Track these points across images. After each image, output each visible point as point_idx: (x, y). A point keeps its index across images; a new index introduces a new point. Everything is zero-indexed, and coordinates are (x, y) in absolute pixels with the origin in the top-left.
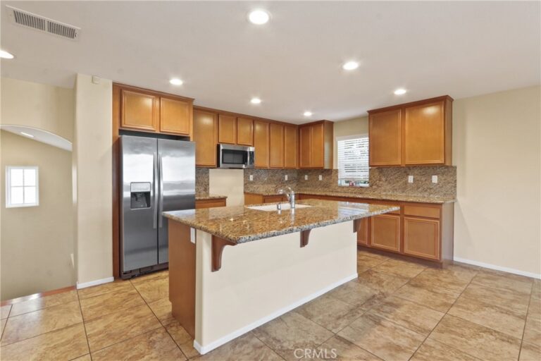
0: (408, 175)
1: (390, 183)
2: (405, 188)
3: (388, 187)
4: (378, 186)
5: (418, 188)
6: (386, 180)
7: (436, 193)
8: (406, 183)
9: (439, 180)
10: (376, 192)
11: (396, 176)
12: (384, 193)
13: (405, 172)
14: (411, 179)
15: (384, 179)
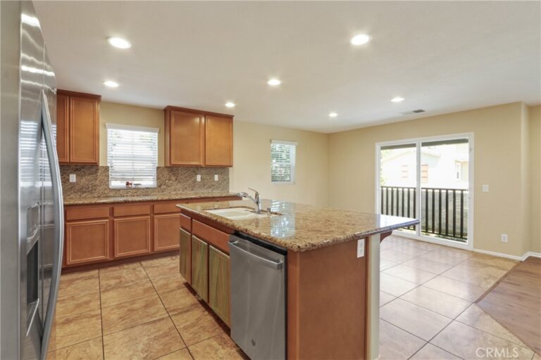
0: (197, 174)
1: (179, 182)
2: (194, 187)
3: (179, 186)
4: (168, 186)
5: (205, 185)
6: (176, 180)
7: (218, 188)
8: (195, 181)
9: (219, 178)
10: (165, 192)
11: (186, 175)
12: (174, 193)
13: (194, 172)
14: (199, 178)
15: (173, 178)
